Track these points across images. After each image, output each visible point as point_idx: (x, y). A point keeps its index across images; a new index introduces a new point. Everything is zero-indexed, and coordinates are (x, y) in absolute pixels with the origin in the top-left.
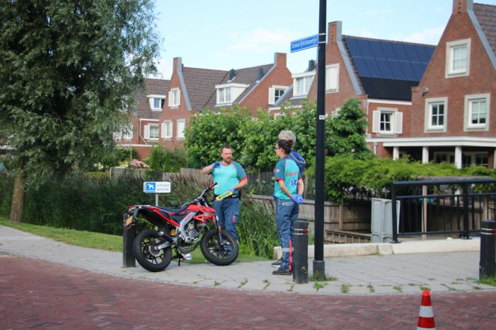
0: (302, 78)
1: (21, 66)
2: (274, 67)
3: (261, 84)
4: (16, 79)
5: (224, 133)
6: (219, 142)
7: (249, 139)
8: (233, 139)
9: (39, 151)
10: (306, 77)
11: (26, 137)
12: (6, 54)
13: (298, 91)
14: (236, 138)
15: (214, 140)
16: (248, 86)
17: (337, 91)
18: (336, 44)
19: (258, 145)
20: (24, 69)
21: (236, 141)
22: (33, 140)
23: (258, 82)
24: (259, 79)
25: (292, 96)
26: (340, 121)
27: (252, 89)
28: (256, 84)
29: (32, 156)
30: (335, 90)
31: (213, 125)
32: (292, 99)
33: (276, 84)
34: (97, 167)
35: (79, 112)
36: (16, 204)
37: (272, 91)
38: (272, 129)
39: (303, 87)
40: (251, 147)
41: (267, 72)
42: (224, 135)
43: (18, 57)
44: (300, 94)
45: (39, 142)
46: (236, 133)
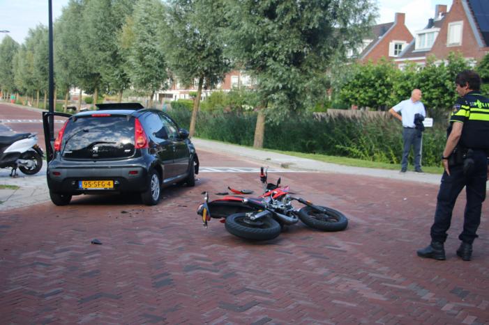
0: (424, 34)
1: (273, 29)
2: (394, 25)
3: (384, 39)
4: (270, 40)
5: (372, 80)
6: (367, 88)
7: (397, 86)
8: (380, 86)
9: (282, 94)
10: (428, 33)
11: (275, 83)
12: (263, 20)
13: (420, 46)
14: (383, 85)
15: (362, 86)
16: (372, 41)
17: (460, 45)
18: (461, 4)
19: (406, 90)
20: (275, 31)
21: (383, 87)
22: (281, 86)
23: (380, 37)
24: (382, 35)
25: (414, 49)
26: (483, 70)
27: (376, 44)
28: (378, 39)
29: (278, 99)
30: (458, 44)
31: (362, 74)
32: (414, 51)
33: (395, 39)
34: (245, 108)
35: (313, 64)
36: (259, 135)
37: (392, 45)
38: (420, 77)
39: (424, 42)
40: (399, 92)
41: (388, 29)
42: (372, 82)
43: (271, 22)
44: (421, 47)
45: (284, 88)
46: (383, 80)
